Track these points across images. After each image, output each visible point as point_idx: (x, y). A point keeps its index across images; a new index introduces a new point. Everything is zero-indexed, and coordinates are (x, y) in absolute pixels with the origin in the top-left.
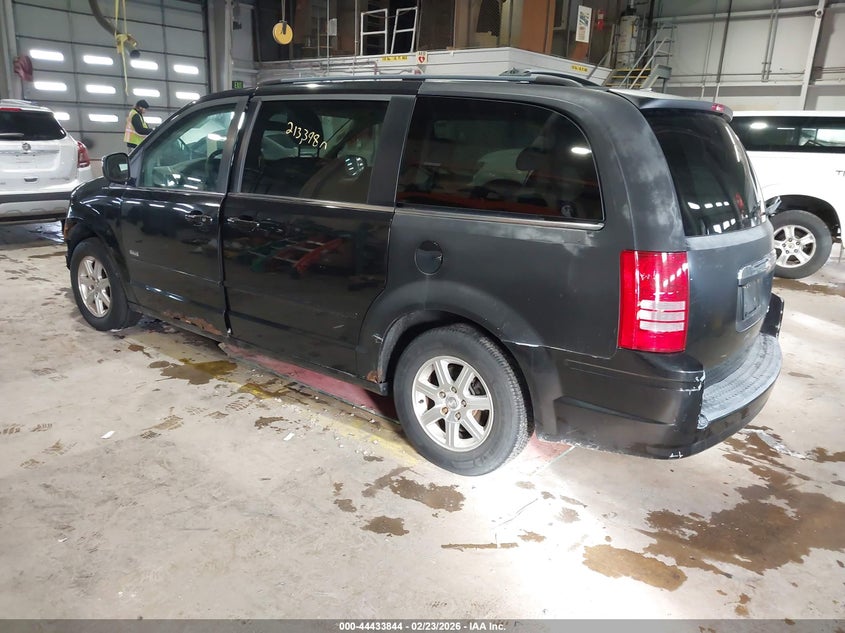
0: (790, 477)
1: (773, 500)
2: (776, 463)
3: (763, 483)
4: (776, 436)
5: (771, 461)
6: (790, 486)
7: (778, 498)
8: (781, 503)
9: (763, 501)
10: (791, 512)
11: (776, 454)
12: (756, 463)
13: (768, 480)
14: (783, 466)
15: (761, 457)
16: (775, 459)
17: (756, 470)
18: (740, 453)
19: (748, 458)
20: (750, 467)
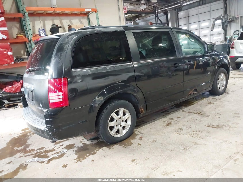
0: (24, 154)
1: (22, 147)
2: (32, 155)
3: (28, 149)
4: (42, 162)
5: (33, 154)
6: (22, 153)
7: (21, 149)
8: (20, 148)
9: (23, 146)
10: (16, 148)
11: (34, 157)
12: (35, 151)
13: (28, 150)
14: (29, 155)
15: (37, 153)
16: (33, 156)
17: (34, 150)
18: (43, 150)
19: (39, 151)
20: (36, 150)
